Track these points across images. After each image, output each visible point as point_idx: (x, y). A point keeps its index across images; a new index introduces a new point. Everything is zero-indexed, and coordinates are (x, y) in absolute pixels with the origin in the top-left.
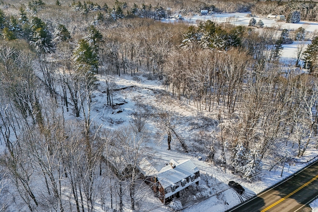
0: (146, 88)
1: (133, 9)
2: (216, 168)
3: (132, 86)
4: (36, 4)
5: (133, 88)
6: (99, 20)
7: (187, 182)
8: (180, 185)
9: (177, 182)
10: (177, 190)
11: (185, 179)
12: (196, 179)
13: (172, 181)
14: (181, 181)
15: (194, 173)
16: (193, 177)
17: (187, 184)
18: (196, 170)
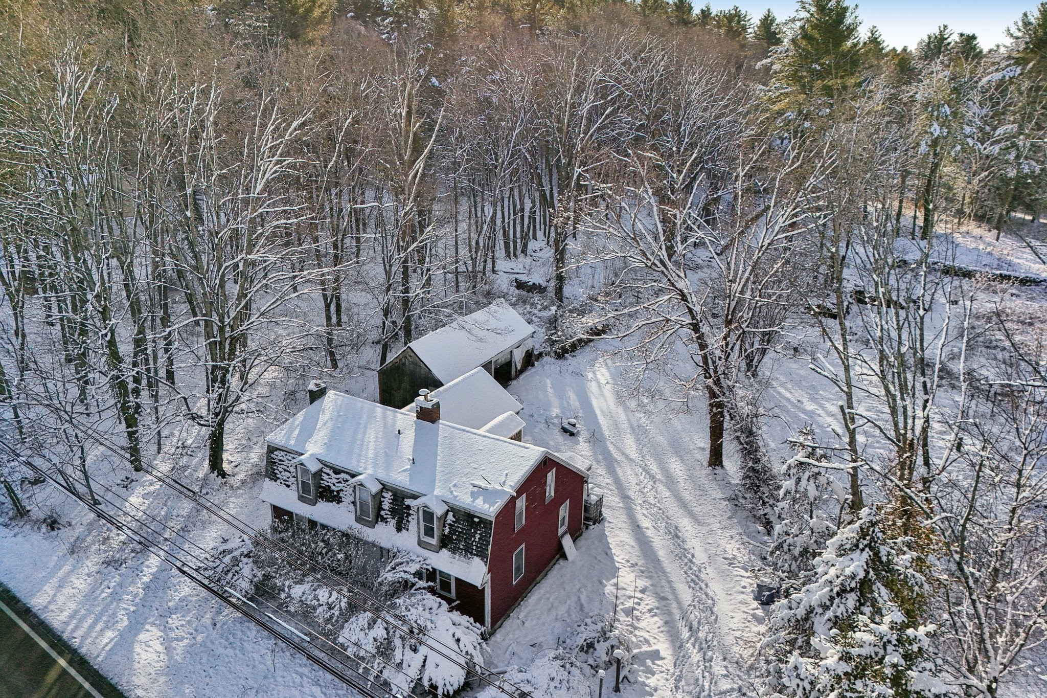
7: (393, 522)
8: (347, 498)
9: (340, 462)
10: (322, 512)
11: (385, 487)
12: (454, 551)
13: (328, 446)
14: (353, 476)
15: (449, 498)
16: (428, 516)
17: (383, 534)
18: (480, 501)
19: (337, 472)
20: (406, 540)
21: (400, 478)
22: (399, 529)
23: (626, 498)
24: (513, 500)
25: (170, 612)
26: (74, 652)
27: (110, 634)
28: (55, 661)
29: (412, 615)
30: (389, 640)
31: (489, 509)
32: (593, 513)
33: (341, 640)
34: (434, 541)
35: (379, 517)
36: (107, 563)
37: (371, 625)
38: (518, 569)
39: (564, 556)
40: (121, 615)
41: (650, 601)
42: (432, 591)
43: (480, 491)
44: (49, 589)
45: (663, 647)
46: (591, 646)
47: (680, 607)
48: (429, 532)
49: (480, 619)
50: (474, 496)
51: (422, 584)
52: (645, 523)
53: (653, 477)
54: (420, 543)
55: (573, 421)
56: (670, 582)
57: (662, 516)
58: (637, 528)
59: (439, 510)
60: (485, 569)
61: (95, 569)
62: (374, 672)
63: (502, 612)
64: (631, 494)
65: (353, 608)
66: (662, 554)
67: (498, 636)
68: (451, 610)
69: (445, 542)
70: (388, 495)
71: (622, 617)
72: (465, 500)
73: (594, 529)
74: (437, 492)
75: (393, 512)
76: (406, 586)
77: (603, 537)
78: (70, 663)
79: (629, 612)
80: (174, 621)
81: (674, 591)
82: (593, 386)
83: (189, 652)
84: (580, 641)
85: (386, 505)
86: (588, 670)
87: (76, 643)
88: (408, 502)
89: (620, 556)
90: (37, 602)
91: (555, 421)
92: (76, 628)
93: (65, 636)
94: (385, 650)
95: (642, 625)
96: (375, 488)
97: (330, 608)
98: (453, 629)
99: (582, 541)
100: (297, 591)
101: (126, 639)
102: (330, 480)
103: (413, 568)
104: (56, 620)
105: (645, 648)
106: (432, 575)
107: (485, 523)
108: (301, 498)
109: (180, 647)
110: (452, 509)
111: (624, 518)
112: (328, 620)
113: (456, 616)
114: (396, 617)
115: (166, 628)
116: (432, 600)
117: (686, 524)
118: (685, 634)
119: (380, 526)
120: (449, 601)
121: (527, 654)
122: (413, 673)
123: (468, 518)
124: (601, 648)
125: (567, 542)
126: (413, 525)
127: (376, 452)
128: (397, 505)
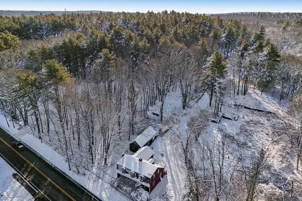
5: (268, 115)
8: (129, 173)
9: (128, 168)
10: (126, 175)
11: (135, 172)
12: (145, 182)
13: (126, 165)
14: (131, 170)
16: (142, 177)
17: (135, 179)
18: (149, 176)
19: (128, 169)
20: (138, 180)
21: (137, 172)
22: (137, 178)
23: (171, 169)
24: (153, 175)
25: (105, 189)
26: (94, 195)
27: (98, 193)
28: (92, 197)
29: (140, 191)
30: (137, 195)
31: (150, 177)
32: (165, 173)
33: (131, 195)
34: (142, 181)
35: (134, 177)
36: (94, 181)
37: (135, 193)
38: (154, 184)
39: (160, 180)
40: (99, 190)
41: (173, 188)
42: (142, 188)
43: (149, 174)
44: (87, 185)
45: (174, 195)
46: (164, 195)
47: (177, 189)
48: (142, 179)
49: (149, 192)
50: (148, 175)
51: (141, 187)
52: (173, 174)
53: (175, 165)
54: (140, 181)
55: (163, 153)
56: (176, 185)
57: (176, 173)
58: (172, 175)
59: (143, 177)
60: (149, 185)
61: (92, 182)
62: (135, 199)
63: (151, 190)
64: (172, 168)
65: (132, 191)
66: (175, 180)
67: (151, 193)
68: (145, 190)
69: (144, 181)
70: (136, 174)
71: (168, 191)
72: (147, 175)
73: (165, 175)
74: (143, 174)
76: (139, 187)
77: (167, 177)
78: (94, 197)
79: (169, 190)
80: (106, 190)
81: (176, 186)
83: (110, 195)
84: (162, 194)
85: (135, 175)
86: (163, 199)
87: (94, 194)
88: (139, 175)
89: (169, 180)
90: (87, 188)
91: (160, 152)
92: (93, 192)
93: (92, 193)
94: (137, 196)
95: (171, 192)
96: (134, 173)
97: (129, 190)
98: (145, 193)
99: (164, 178)
100: (125, 188)
101: (101, 193)
103: (140, 184)
104: (90, 191)
105: (171, 195)
106: (142, 185)
107: (150, 179)
108: (122, 173)
109: (108, 194)
110: (145, 176)
111: (170, 173)
112: (129, 192)
113: (145, 191)
114: (138, 192)
115: (105, 192)
116: (142, 189)
117: (180, 174)
118: (177, 193)
119: (134, 178)
120: (144, 189)
121: (155, 196)
122: (140, 199)
123: (147, 178)
124: (165, 195)
125: (161, 178)
126: (139, 178)
127: (133, 167)
128: (137, 175)
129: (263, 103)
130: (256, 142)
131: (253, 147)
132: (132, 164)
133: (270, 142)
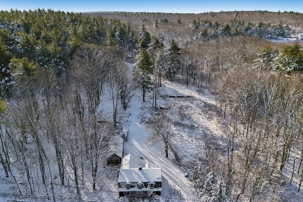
0: (200, 101)
1: (247, 27)
2: (194, 189)
3: (189, 96)
4: (163, 21)
5: (189, 99)
6: (202, 36)
7: (145, 187)
8: (136, 186)
9: (133, 182)
10: (132, 190)
11: (143, 183)
12: (156, 188)
13: (129, 179)
14: (137, 183)
15: (154, 181)
17: (144, 189)
18: (158, 180)
19: (133, 183)
20: (148, 189)
21: (145, 181)
22: (146, 188)
29: (156, 199)
35: (143, 187)
41: (174, 183)
43: (158, 179)
45: (180, 189)
46: (174, 192)
53: (160, 162)
54: (151, 189)
55: (141, 156)
57: (166, 169)
58: (165, 172)
59: (153, 183)
69: (154, 187)
71: (174, 187)
72: (157, 181)
74: (152, 181)
75: (145, 186)
76: (152, 195)
82: (136, 146)
96: (141, 184)
102: (133, 184)
103: (152, 192)
106: (154, 192)
107: (160, 182)
108: (127, 189)
118: (181, 186)
120: (157, 194)
123: (157, 183)
124: (176, 192)
126: (149, 186)
127: (138, 178)
128: (146, 184)
129: (178, 90)
130: (197, 122)
131: (199, 127)
132: (134, 175)
133: (205, 119)
